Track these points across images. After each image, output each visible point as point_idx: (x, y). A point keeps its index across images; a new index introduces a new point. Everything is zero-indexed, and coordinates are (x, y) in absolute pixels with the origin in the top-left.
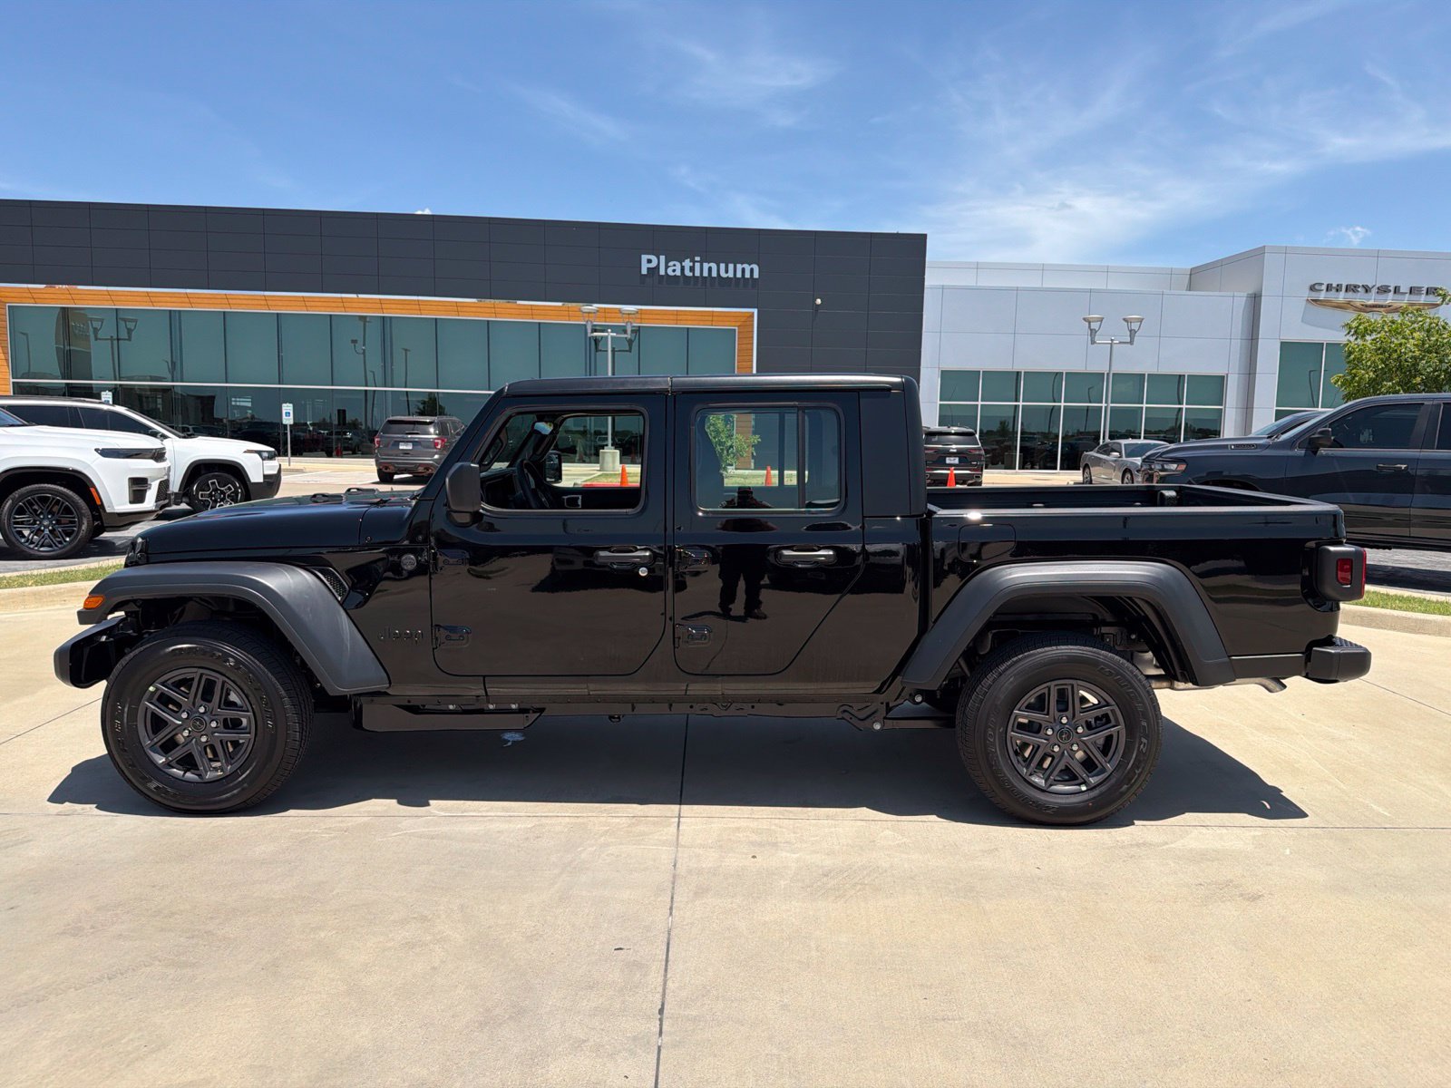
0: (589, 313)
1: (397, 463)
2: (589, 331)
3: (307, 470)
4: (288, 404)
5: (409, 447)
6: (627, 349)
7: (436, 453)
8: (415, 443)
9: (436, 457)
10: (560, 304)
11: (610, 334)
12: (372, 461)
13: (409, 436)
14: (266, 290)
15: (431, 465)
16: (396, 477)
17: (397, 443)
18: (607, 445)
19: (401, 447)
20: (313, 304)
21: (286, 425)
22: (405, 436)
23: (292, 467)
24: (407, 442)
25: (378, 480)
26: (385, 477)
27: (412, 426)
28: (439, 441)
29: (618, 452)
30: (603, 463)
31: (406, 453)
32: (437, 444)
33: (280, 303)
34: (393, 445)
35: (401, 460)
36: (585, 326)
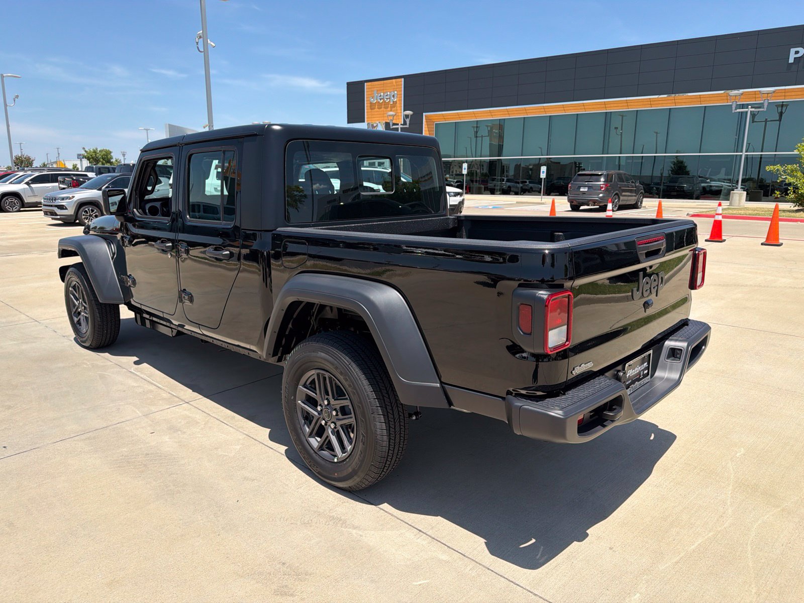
0: (736, 96)
1: (578, 199)
2: (734, 108)
3: (547, 203)
4: (544, 167)
5: (586, 189)
6: (778, 119)
7: (601, 193)
8: (589, 187)
9: (601, 195)
10: (722, 92)
11: (750, 109)
12: (566, 197)
13: (586, 183)
14: (544, 103)
15: (597, 200)
16: (582, 208)
17: (579, 187)
18: (737, 188)
19: (581, 190)
20: (568, 108)
21: (542, 179)
22: (584, 183)
23: (542, 202)
24: (585, 186)
25: (570, 209)
26: (575, 208)
27: (589, 177)
28: (604, 186)
29: (745, 193)
30: (732, 200)
31: (584, 193)
32: (602, 188)
33: (551, 110)
34: (577, 188)
35: (581, 197)
36: (731, 105)
